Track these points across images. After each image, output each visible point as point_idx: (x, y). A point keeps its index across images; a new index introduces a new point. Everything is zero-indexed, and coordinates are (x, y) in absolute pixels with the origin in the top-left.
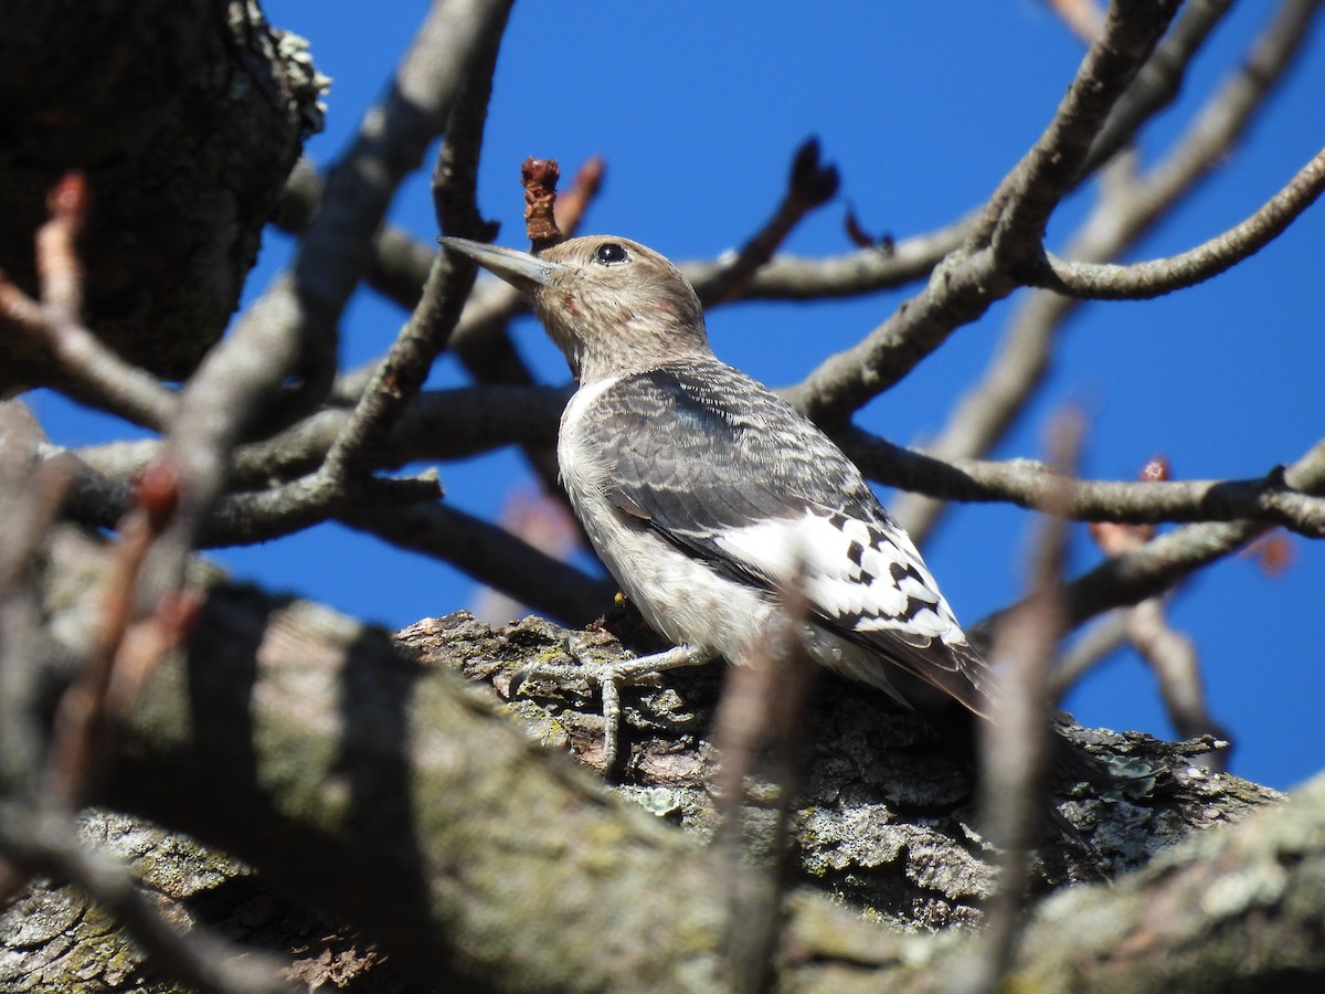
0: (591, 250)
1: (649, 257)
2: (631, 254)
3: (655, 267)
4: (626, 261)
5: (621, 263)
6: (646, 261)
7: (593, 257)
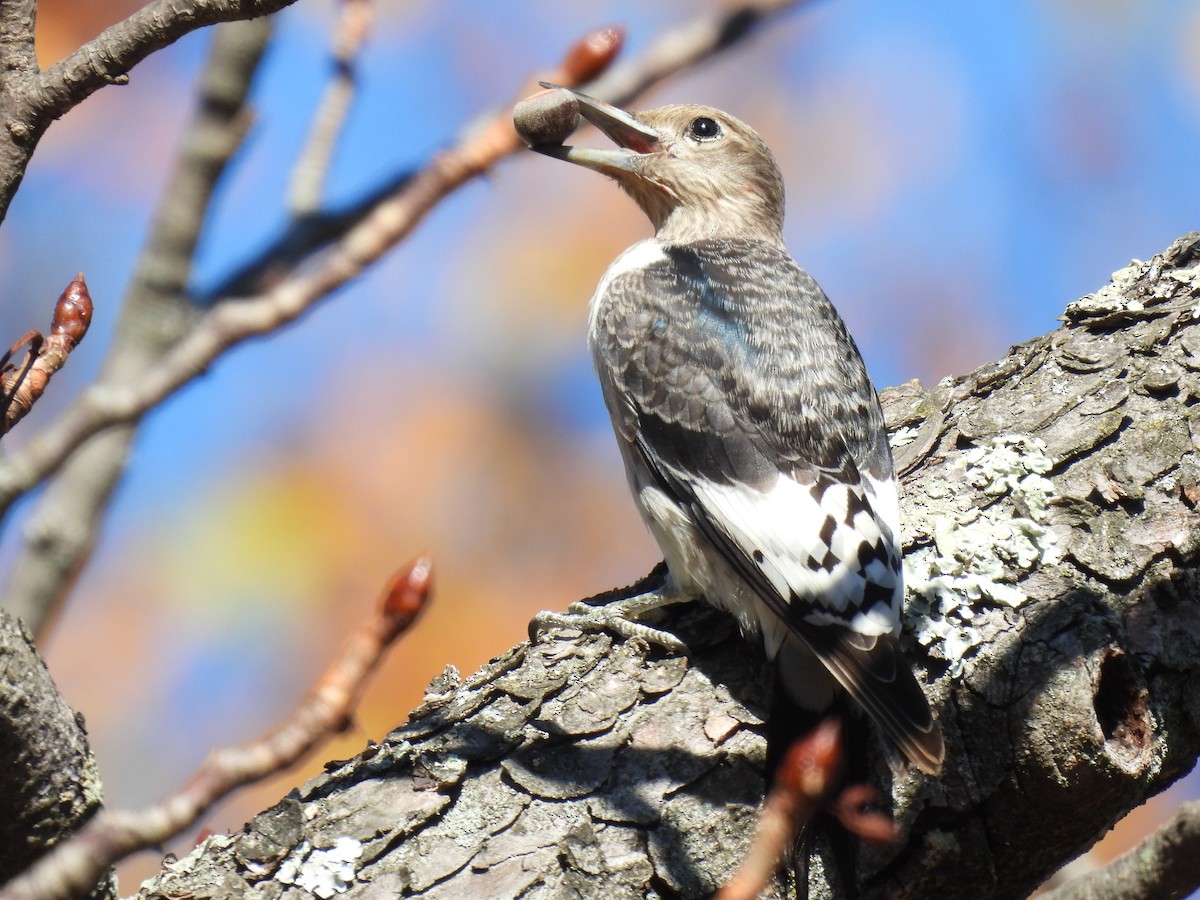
0: (686, 123)
1: (742, 133)
2: (724, 129)
3: (745, 145)
4: (719, 137)
5: (714, 139)
6: (736, 137)
7: (686, 130)
